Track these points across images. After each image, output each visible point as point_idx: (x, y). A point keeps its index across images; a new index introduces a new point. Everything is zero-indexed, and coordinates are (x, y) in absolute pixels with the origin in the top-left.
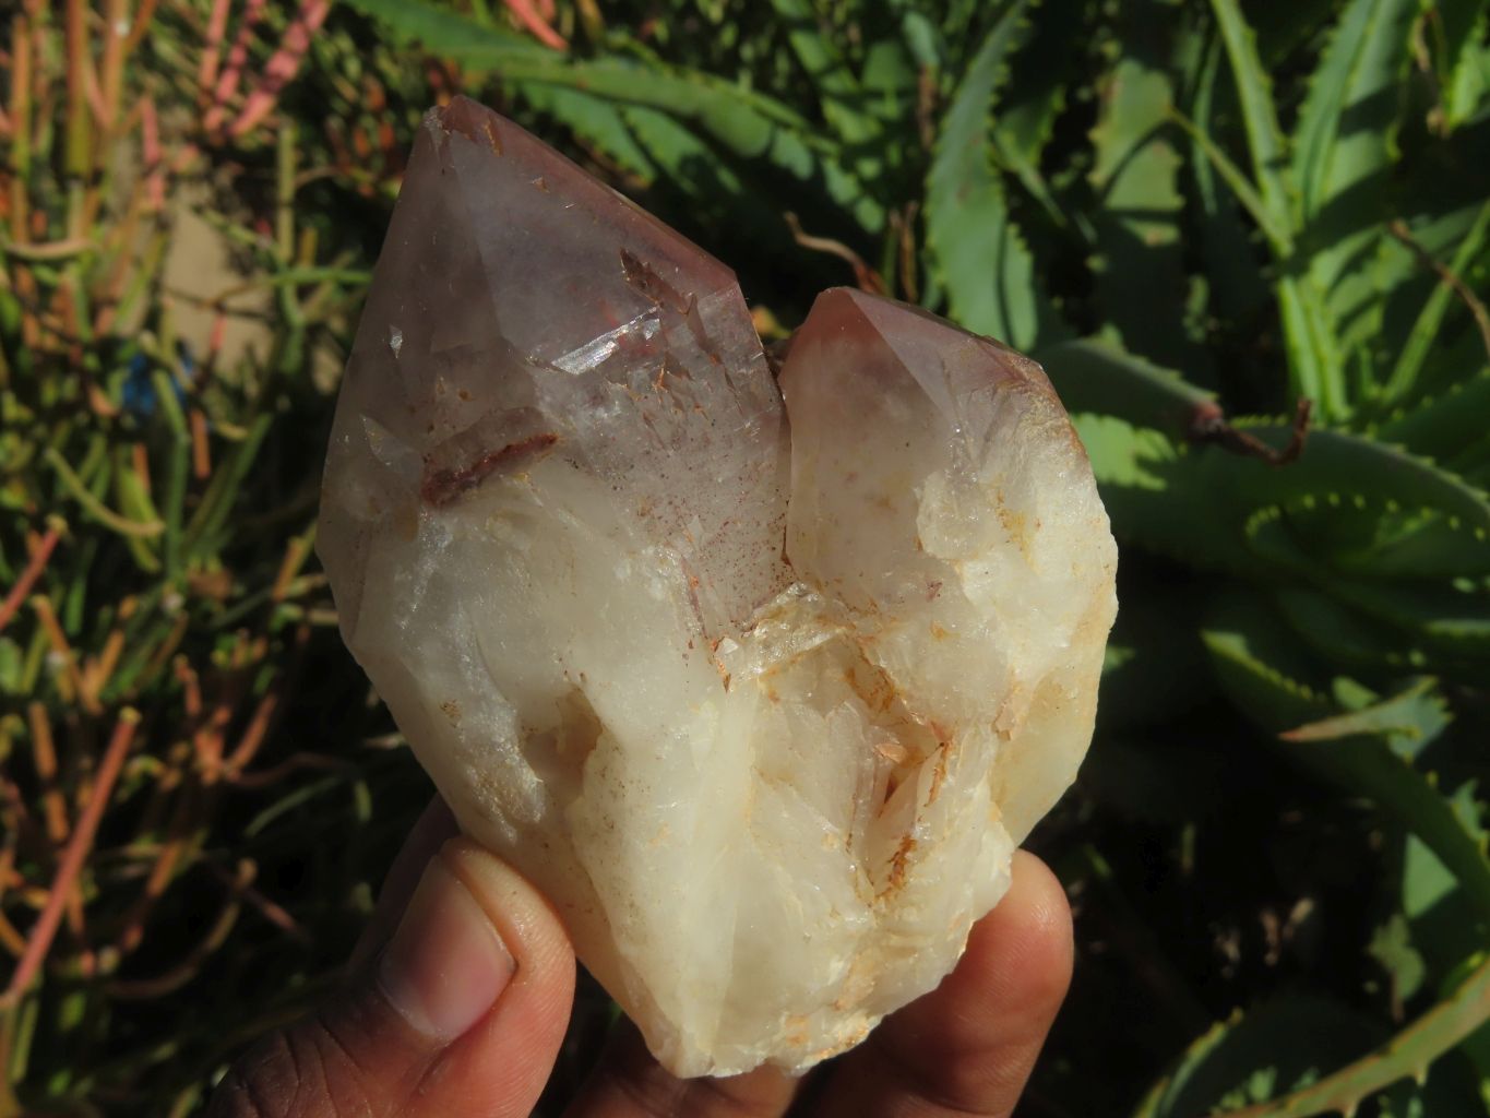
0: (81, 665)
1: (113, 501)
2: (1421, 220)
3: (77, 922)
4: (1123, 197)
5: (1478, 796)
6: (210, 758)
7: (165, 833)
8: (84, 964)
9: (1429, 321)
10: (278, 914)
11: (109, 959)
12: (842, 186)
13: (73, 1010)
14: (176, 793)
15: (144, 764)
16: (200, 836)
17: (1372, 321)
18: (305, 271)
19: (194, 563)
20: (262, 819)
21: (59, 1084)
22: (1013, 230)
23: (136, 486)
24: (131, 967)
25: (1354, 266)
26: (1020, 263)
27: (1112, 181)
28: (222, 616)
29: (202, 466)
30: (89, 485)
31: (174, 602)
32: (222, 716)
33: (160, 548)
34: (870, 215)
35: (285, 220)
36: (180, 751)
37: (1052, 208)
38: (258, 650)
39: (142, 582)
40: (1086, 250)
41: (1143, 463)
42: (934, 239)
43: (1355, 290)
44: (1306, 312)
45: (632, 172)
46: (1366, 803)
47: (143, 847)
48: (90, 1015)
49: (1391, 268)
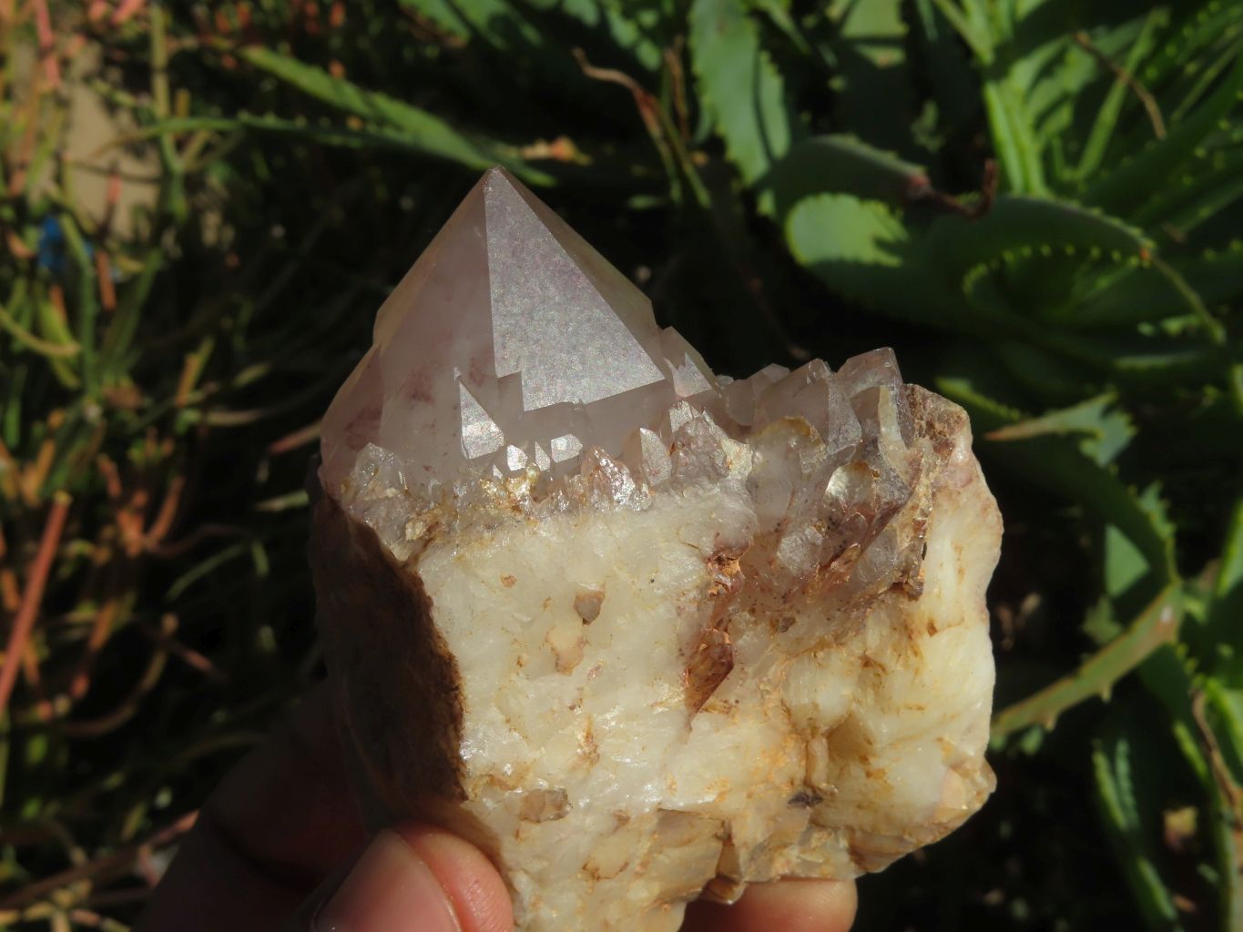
0: (21, 470)
1: (37, 330)
2: (1100, 30)
3: (32, 675)
4: (857, 26)
5: (1163, 495)
6: (132, 534)
7: (100, 600)
8: (42, 712)
9: (1109, 113)
10: (197, 660)
11: (62, 705)
12: (624, 32)
13: (37, 749)
14: (106, 569)
15: (78, 547)
16: (130, 598)
17: (1064, 117)
18: (181, 123)
19: (109, 379)
20: (180, 585)
21: (31, 809)
22: (765, 57)
23: (54, 316)
24: (82, 710)
25: (1047, 71)
26: (772, 85)
27: (846, 15)
28: (134, 423)
29: (109, 298)
30: (17, 318)
31: (93, 412)
32: (140, 499)
33: (78, 367)
34: (649, 55)
35: (160, 84)
36: (108, 532)
37: (798, 40)
38: (167, 448)
39: (65, 397)
40: (827, 73)
41: (881, 244)
42: (699, 67)
43: (1048, 91)
44: (1007, 111)
45: (451, 33)
46: (1075, 512)
47: (84, 613)
48: (51, 751)
49: (1076, 72)
